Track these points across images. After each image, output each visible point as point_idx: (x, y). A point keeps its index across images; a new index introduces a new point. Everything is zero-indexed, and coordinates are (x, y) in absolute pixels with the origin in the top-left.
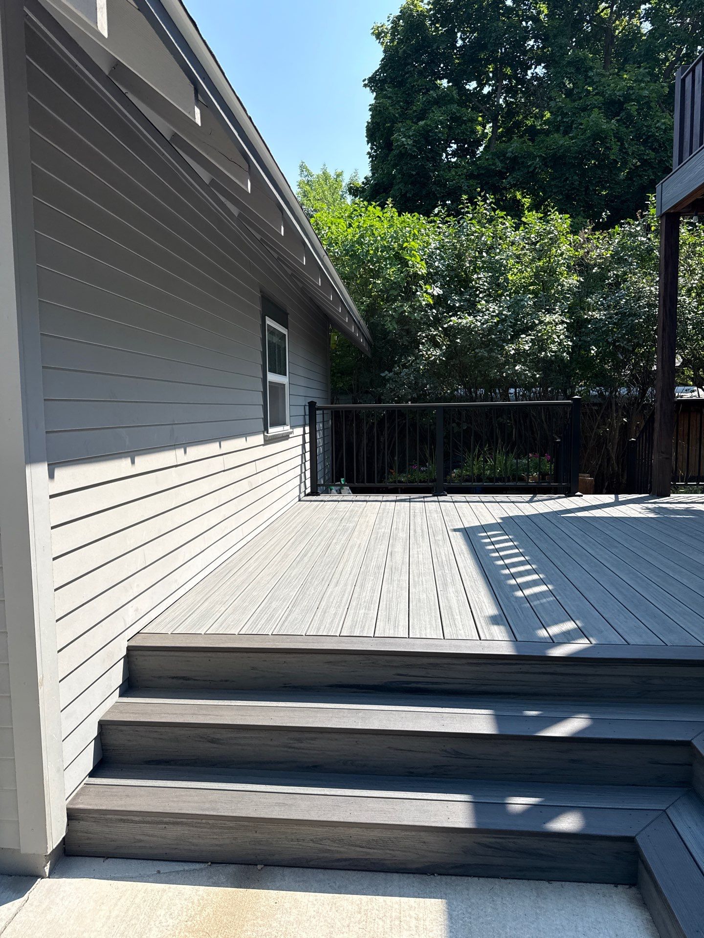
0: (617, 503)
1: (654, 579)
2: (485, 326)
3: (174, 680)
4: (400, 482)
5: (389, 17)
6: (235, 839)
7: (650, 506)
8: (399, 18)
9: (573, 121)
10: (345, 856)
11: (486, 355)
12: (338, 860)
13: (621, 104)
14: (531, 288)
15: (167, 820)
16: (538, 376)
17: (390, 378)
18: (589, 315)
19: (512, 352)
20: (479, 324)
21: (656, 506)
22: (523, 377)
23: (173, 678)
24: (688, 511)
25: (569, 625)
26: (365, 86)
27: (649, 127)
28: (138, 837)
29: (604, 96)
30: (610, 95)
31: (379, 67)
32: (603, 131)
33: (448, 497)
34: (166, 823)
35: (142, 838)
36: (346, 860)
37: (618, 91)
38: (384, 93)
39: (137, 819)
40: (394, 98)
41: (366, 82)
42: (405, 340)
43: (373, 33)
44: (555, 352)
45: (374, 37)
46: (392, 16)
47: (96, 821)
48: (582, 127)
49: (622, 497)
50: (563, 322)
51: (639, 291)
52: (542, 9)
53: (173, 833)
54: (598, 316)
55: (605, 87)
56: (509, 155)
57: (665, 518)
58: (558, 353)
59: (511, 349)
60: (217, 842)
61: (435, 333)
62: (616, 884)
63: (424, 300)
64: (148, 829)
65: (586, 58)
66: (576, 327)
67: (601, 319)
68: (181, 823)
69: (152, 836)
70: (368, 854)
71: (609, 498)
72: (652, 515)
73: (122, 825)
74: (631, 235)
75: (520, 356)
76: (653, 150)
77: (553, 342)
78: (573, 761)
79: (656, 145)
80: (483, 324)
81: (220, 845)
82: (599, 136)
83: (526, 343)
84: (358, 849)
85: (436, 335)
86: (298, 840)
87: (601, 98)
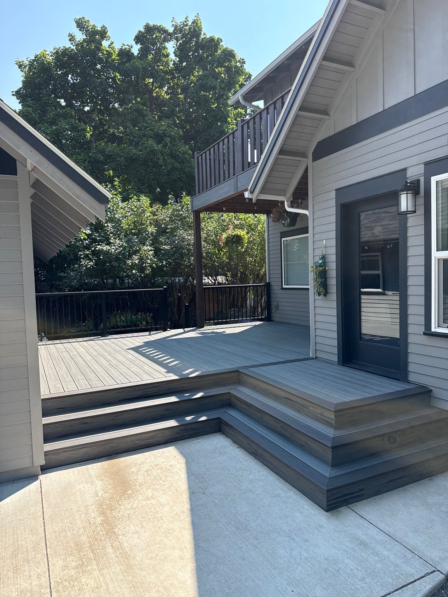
0: (185, 332)
1: (210, 355)
2: (117, 252)
3: (58, 410)
4: (72, 332)
5: (27, 59)
6: (105, 448)
7: (198, 332)
8: (34, 60)
9: (139, 141)
10: (141, 444)
11: (117, 265)
12: (139, 446)
13: (162, 137)
14: (133, 231)
15: (81, 447)
16: (143, 275)
17: (65, 277)
18: (163, 247)
19: (130, 264)
20: (113, 250)
21: (201, 332)
22: (136, 276)
23: (58, 409)
24: (213, 333)
25: (191, 370)
26: (13, 95)
27: (176, 150)
28: (70, 456)
29: (153, 131)
30: (157, 132)
31: (21, 86)
32: (155, 150)
33: (110, 337)
34: (81, 448)
35: (71, 456)
36: (141, 445)
37: (161, 130)
38: (27, 103)
39: (69, 449)
40: (34, 107)
41: (14, 93)
42: (72, 257)
43: (16, 64)
44: (149, 264)
45: (17, 66)
46: (30, 59)
47: (54, 454)
48: (144, 145)
49: (186, 329)
50: (152, 250)
51: (183, 238)
52: (117, 75)
53: (83, 451)
54: (166, 248)
55: (153, 127)
56: (106, 153)
57: (205, 336)
58: (151, 264)
59: (129, 262)
60: (99, 451)
61: (88, 253)
62: (216, 433)
63: (82, 236)
64: (73, 452)
65: (143, 109)
66: (157, 252)
67: (168, 249)
68: (86, 447)
69: (75, 454)
70: (148, 442)
71: (181, 330)
72: (200, 335)
73: (64, 453)
74: (177, 210)
75: (133, 266)
76: (178, 162)
77: (149, 259)
78: (200, 405)
79: (179, 160)
80: (115, 250)
81: (100, 452)
82: (153, 152)
83: (136, 259)
84: (145, 441)
85: (88, 254)
86: (126, 443)
87: (152, 132)
